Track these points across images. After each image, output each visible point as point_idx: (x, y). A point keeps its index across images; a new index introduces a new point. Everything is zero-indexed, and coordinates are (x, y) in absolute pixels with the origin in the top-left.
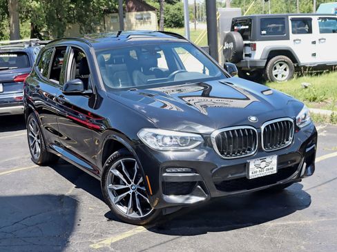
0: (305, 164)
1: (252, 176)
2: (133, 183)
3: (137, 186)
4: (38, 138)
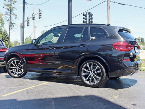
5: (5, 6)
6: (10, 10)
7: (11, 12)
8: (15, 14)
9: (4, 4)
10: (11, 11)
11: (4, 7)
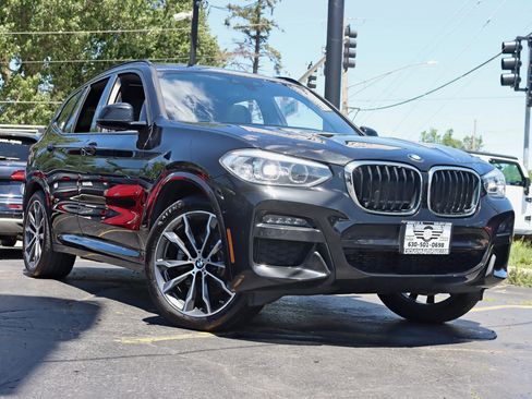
0: (494, 257)
1: (408, 249)
2: (199, 256)
3: (208, 261)
4: (41, 232)
5: (234, 15)
6: (254, 33)
7: (257, 42)
8: (274, 52)
9: (230, 7)
10: (258, 38)
11: (231, 21)
